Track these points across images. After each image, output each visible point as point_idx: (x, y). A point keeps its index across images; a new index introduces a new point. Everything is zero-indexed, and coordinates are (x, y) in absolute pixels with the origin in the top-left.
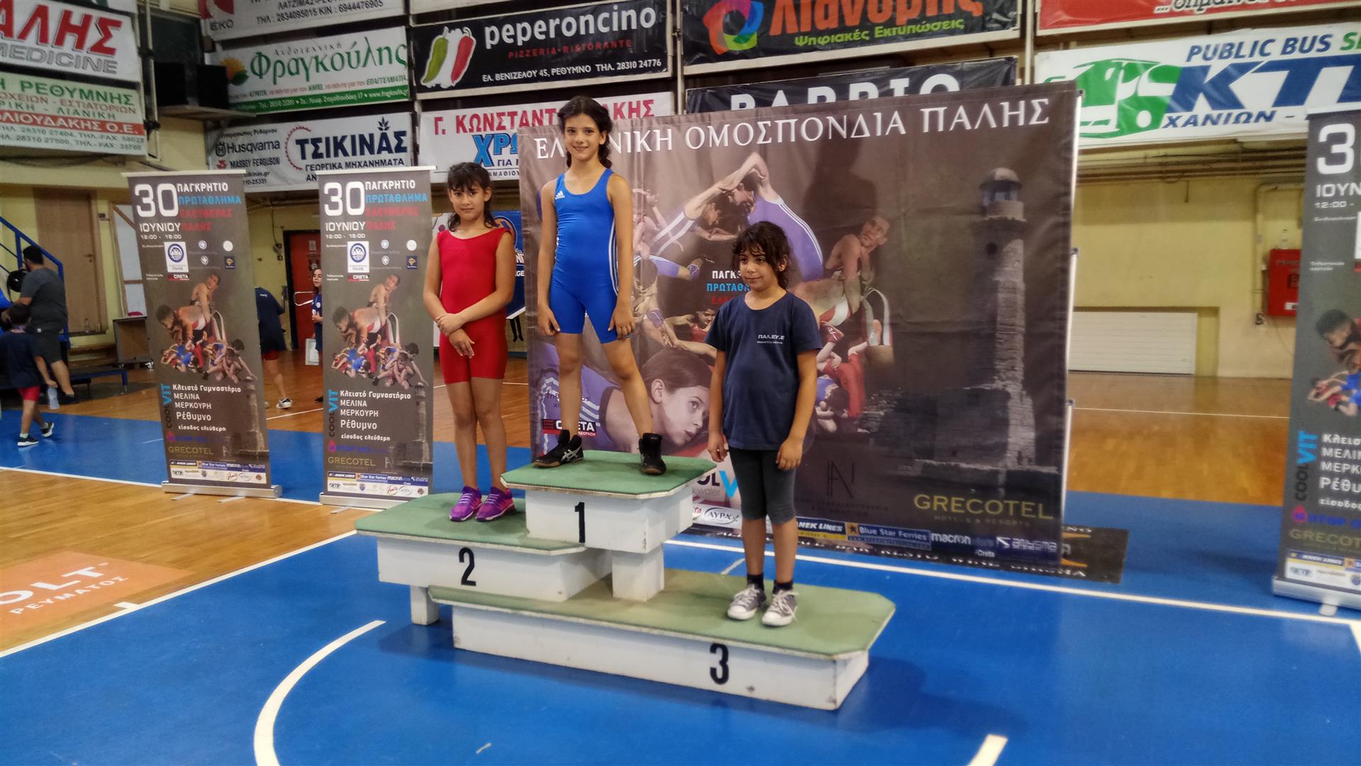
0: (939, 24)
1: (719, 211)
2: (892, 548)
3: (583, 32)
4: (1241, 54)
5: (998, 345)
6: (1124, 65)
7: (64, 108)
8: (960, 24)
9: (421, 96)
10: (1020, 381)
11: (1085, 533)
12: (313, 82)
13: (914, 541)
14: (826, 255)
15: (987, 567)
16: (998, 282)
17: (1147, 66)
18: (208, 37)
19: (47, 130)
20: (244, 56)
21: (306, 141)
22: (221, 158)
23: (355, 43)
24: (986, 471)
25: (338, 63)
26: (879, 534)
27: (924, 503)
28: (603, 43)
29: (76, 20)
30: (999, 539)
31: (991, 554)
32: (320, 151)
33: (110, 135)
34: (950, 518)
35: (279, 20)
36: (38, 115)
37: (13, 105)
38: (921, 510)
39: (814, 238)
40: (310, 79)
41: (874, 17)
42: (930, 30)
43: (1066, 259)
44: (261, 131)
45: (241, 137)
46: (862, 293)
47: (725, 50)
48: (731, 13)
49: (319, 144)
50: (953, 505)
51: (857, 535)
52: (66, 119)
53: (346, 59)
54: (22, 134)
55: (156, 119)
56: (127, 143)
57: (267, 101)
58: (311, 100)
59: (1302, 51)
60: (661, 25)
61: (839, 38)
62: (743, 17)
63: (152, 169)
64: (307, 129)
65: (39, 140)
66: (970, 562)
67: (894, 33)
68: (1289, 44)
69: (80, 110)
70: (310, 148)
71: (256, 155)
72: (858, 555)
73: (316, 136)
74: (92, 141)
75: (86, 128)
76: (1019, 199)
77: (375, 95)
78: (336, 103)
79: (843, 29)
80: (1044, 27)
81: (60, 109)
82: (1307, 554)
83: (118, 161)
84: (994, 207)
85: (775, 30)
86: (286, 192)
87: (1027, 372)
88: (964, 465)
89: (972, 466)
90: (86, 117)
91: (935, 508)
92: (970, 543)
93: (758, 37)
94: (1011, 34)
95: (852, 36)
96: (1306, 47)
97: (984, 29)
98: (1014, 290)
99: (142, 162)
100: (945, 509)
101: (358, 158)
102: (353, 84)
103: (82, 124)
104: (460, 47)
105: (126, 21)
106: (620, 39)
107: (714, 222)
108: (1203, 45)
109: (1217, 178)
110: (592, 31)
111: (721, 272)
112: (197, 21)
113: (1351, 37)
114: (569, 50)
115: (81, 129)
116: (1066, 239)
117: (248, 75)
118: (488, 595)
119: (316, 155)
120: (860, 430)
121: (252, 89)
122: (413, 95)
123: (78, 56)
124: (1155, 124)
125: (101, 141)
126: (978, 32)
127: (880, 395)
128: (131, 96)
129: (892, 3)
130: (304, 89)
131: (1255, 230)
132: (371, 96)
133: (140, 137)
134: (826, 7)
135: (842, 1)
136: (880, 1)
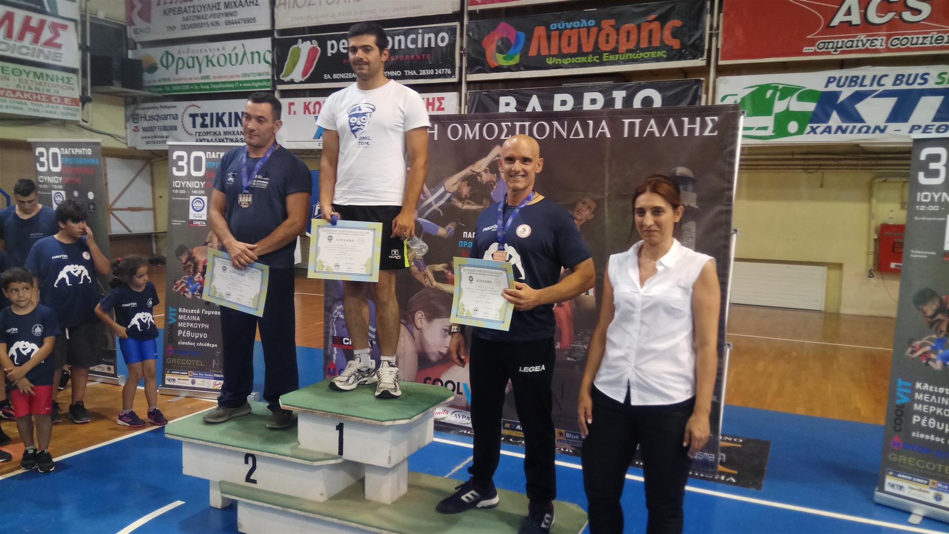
0: (649, 53)
1: (470, 187)
3: (396, 47)
4: (864, 84)
6: (779, 88)
7: (21, 85)
8: (664, 54)
9: (280, 87)
11: (738, 443)
12: (204, 74)
17: (796, 89)
18: (132, 38)
19: (8, 99)
20: (156, 54)
21: (196, 115)
22: (136, 125)
23: (235, 48)
25: (222, 61)
28: (410, 56)
29: (34, 23)
32: (206, 123)
33: (54, 105)
35: (182, 29)
40: (202, 71)
41: (603, 46)
42: (642, 58)
43: (728, 238)
44: (165, 107)
45: (151, 110)
47: (497, 65)
48: (502, 39)
49: (206, 118)
51: (564, 439)
52: (22, 93)
53: (228, 59)
55: (90, 95)
56: (67, 111)
57: (170, 86)
58: (202, 87)
59: (907, 84)
60: (452, 45)
61: (578, 60)
62: (510, 42)
63: (84, 130)
64: (197, 107)
65: (1, 107)
67: (617, 58)
68: (899, 78)
69: (33, 87)
70: (199, 120)
71: (161, 123)
73: (204, 112)
74: (41, 109)
75: (37, 100)
77: (247, 85)
78: (220, 89)
79: (580, 53)
80: (723, 59)
81: (19, 85)
82: (901, 474)
83: (60, 123)
85: (533, 52)
90: (38, 92)
93: (520, 57)
94: (700, 62)
95: (587, 59)
96: (911, 81)
97: (681, 58)
99: (78, 125)
101: (233, 129)
102: (232, 77)
103: (34, 97)
104: (309, 53)
105: (71, 25)
106: (423, 53)
107: (466, 195)
108: (837, 76)
109: (844, 171)
110: (403, 47)
111: (470, 233)
112: (125, 27)
113: (943, 76)
115: (33, 100)
116: (728, 223)
117: (158, 66)
118: (265, 492)
119: (203, 125)
121: (161, 77)
122: (274, 86)
123: (35, 49)
124: (800, 132)
125: (47, 109)
126: (677, 60)
127: (585, 333)
128: (71, 78)
129: (616, 37)
130: (197, 78)
131: (870, 210)
132: (244, 85)
133: (76, 107)
134: (570, 37)
135: (581, 35)
136: (608, 35)
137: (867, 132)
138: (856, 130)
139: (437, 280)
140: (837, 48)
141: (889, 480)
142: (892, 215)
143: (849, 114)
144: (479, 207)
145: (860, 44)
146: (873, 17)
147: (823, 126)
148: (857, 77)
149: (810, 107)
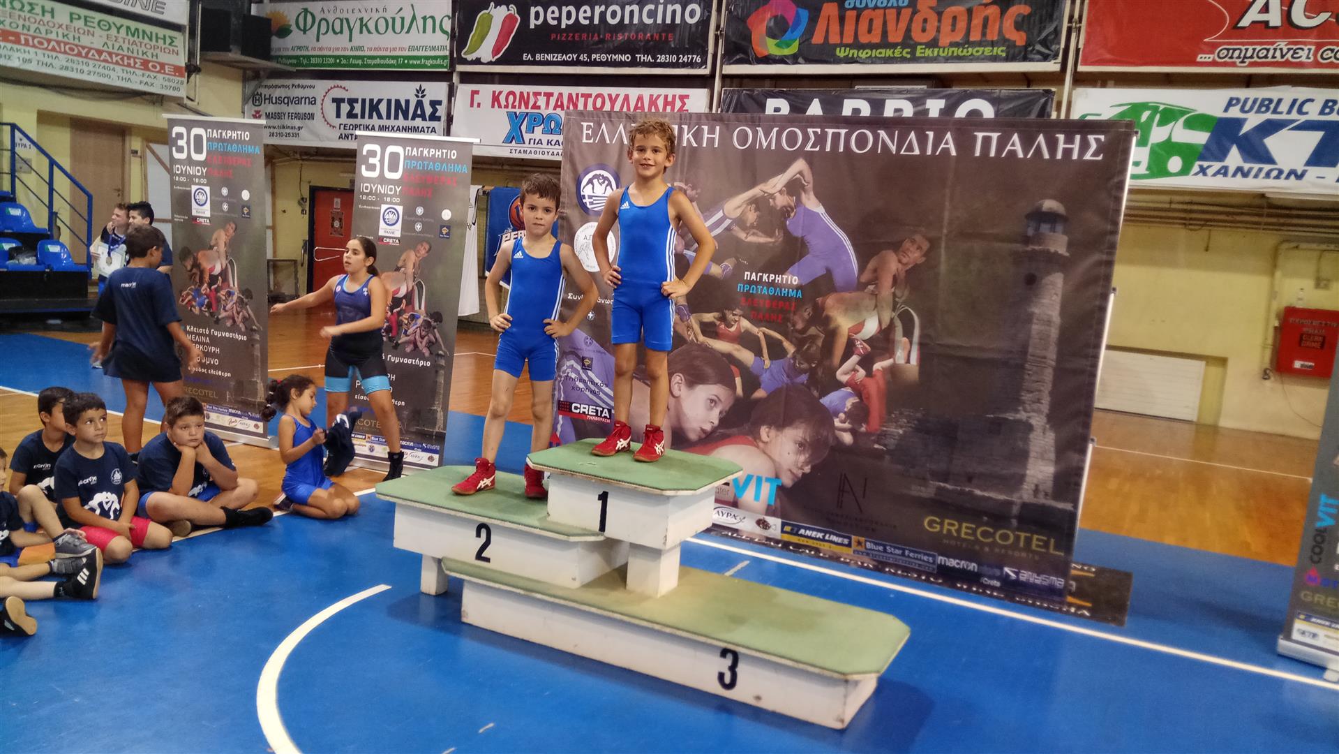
0: (981, 49)
1: (758, 213)
2: (897, 567)
3: (627, 21)
4: (1279, 110)
5: (1027, 377)
6: (1161, 109)
7: (110, 44)
8: (1002, 51)
9: (460, 68)
10: (1045, 414)
11: (1088, 571)
12: (356, 42)
13: (920, 563)
14: (862, 268)
15: (991, 596)
16: (1032, 314)
17: (1183, 112)
19: (91, 62)
20: (290, 11)
21: (342, 100)
22: (257, 108)
23: (401, 9)
24: (1000, 500)
25: (382, 27)
26: (885, 550)
27: (935, 525)
28: (645, 34)
30: (1007, 570)
31: (997, 584)
32: (355, 112)
33: (152, 74)
34: (958, 543)
36: (83, 48)
37: (60, 35)
38: (933, 532)
39: (851, 248)
40: (353, 39)
41: (917, 35)
42: (972, 55)
43: (1105, 298)
44: (299, 86)
45: (278, 90)
46: (894, 309)
47: (766, 54)
48: (776, 17)
49: (355, 105)
50: (964, 530)
51: (863, 550)
52: (110, 54)
53: (390, 24)
54: (65, 64)
55: (198, 63)
56: (167, 83)
57: (308, 57)
58: (352, 61)
60: (704, 22)
61: (881, 53)
62: (787, 23)
63: (188, 112)
64: (344, 89)
65: (82, 72)
66: (974, 589)
67: (936, 54)
68: (1328, 105)
69: (125, 47)
70: (345, 108)
71: (292, 109)
72: (862, 570)
73: (353, 97)
74: (133, 78)
75: (129, 65)
76: (1065, 233)
77: (415, 62)
78: (378, 66)
79: (885, 44)
80: (1085, 63)
81: (106, 43)
82: (1315, 618)
83: (157, 100)
84: (1038, 238)
85: (817, 39)
86: (317, 148)
87: (1054, 407)
88: (978, 492)
89: (986, 494)
90: (130, 54)
91: (945, 532)
92: (976, 570)
93: (800, 44)
94: (1052, 66)
95: (893, 53)
97: (1025, 59)
98: (1049, 322)
99: (180, 104)
100: (955, 534)
101: (392, 122)
102: (395, 49)
103: (126, 61)
104: (504, 23)
106: (664, 31)
107: (752, 223)
108: (1242, 98)
109: (1239, 230)
110: (636, 21)
111: (754, 274)
114: (612, 37)
115: (124, 65)
116: (1108, 278)
117: (291, 28)
118: (501, 573)
119: (351, 115)
120: (876, 446)
121: (293, 44)
122: (452, 65)
124: (1185, 171)
125: (142, 79)
126: (1019, 61)
127: (901, 413)
128: (176, 38)
129: (936, 24)
130: (346, 49)
131: (1272, 286)
132: (411, 62)
133: (180, 79)
134: (871, 21)
135: (888, 17)
136: (925, 21)
137: (1277, 177)
138: (1263, 174)
139: (704, 333)
140: (1245, 57)
141: (1299, 625)
142: (1301, 294)
143: (1255, 151)
144: (769, 240)
145: (1278, 54)
146: (1299, 17)
147: (1217, 165)
148: (1271, 101)
149: (1200, 138)
